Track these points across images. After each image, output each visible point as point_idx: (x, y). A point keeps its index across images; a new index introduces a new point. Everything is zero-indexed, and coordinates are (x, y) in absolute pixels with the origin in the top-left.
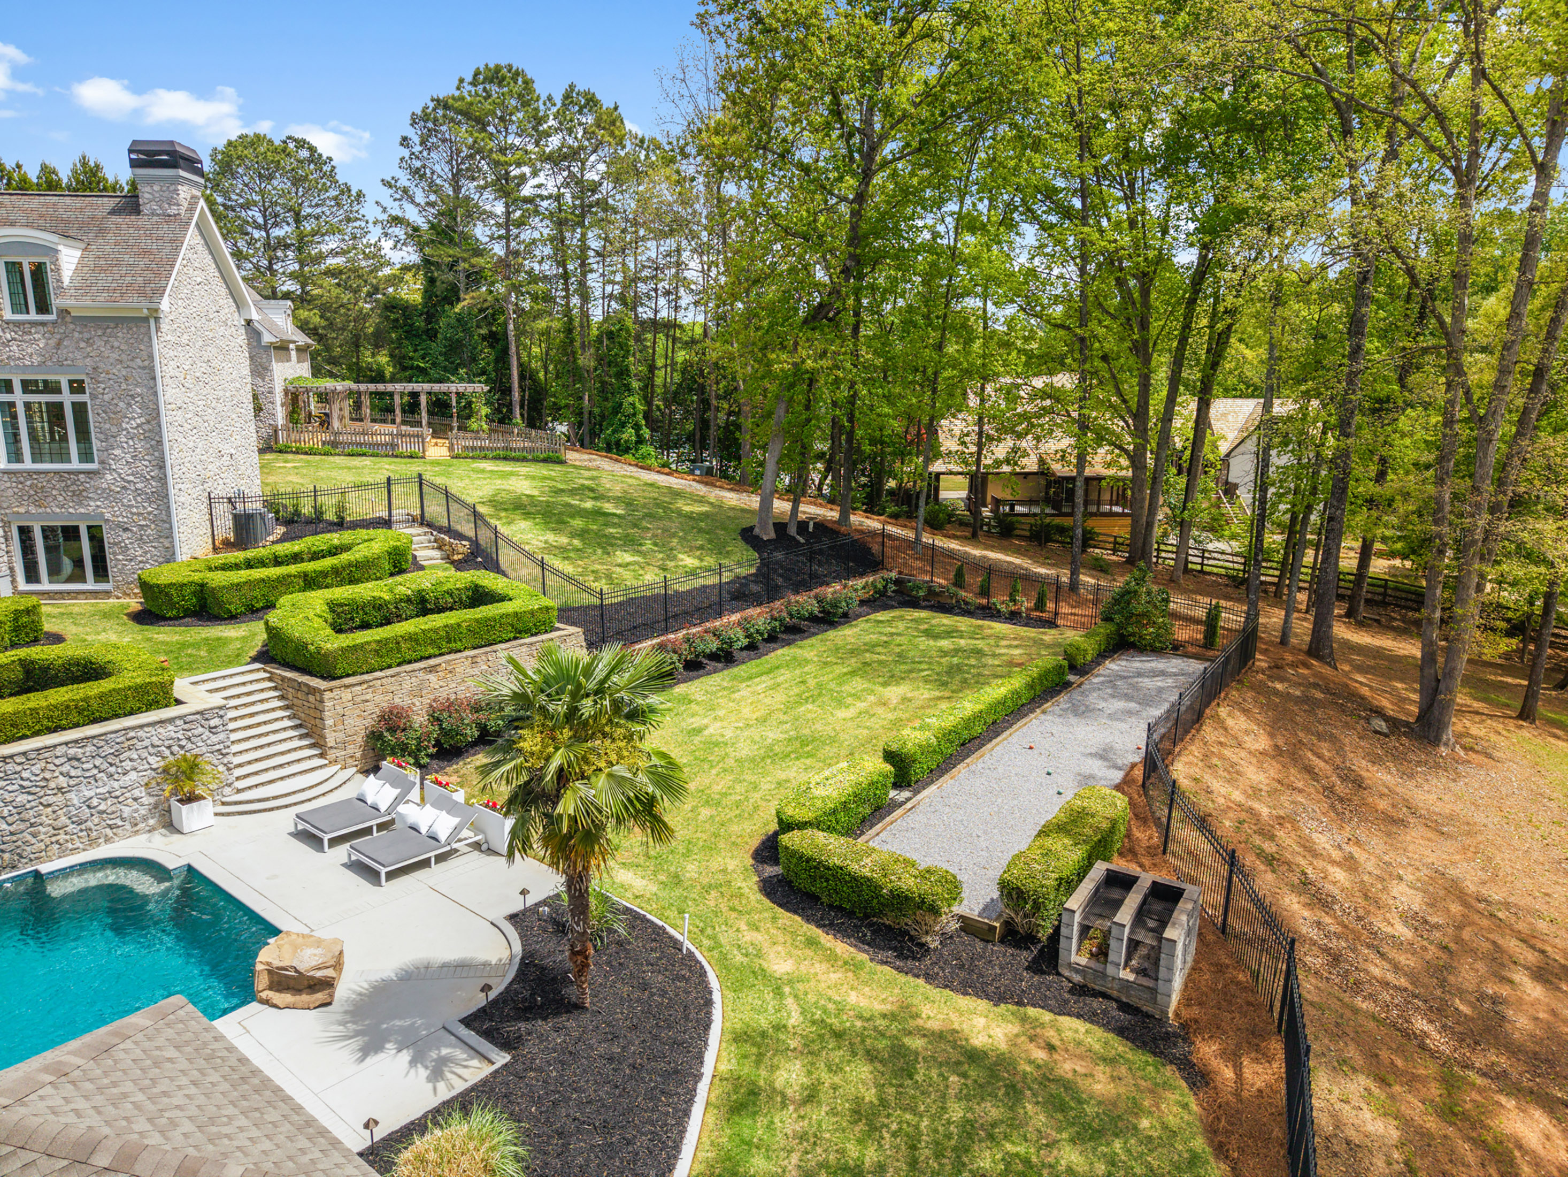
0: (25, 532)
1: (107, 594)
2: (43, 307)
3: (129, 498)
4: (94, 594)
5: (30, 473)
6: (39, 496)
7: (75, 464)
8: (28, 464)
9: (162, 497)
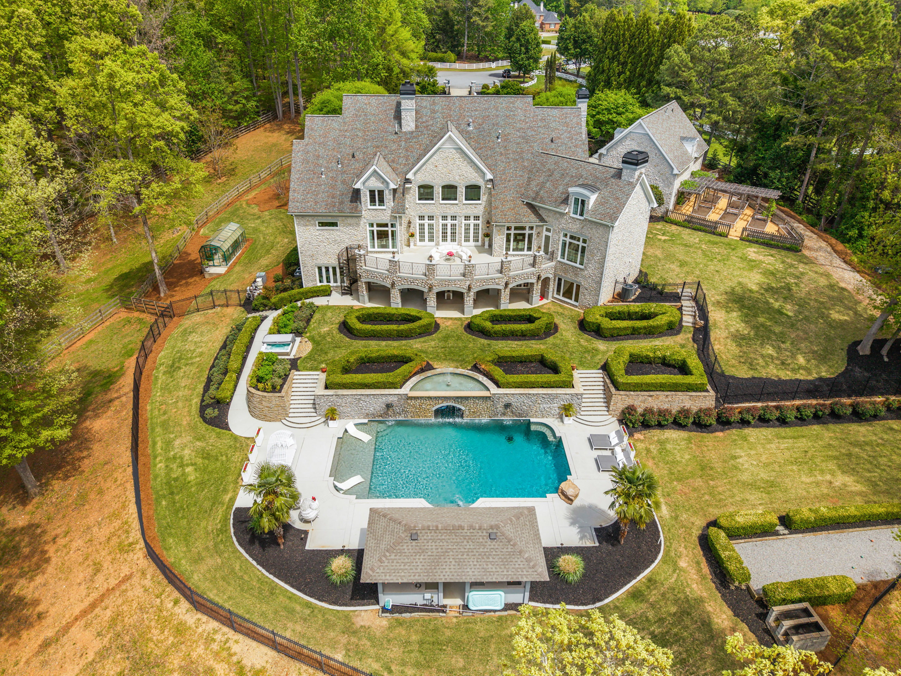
0: (560, 280)
1: (576, 307)
2: (581, 215)
3: (590, 280)
4: (573, 305)
5: (565, 264)
6: (566, 271)
7: (578, 265)
8: (565, 261)
9: (599, 283)
